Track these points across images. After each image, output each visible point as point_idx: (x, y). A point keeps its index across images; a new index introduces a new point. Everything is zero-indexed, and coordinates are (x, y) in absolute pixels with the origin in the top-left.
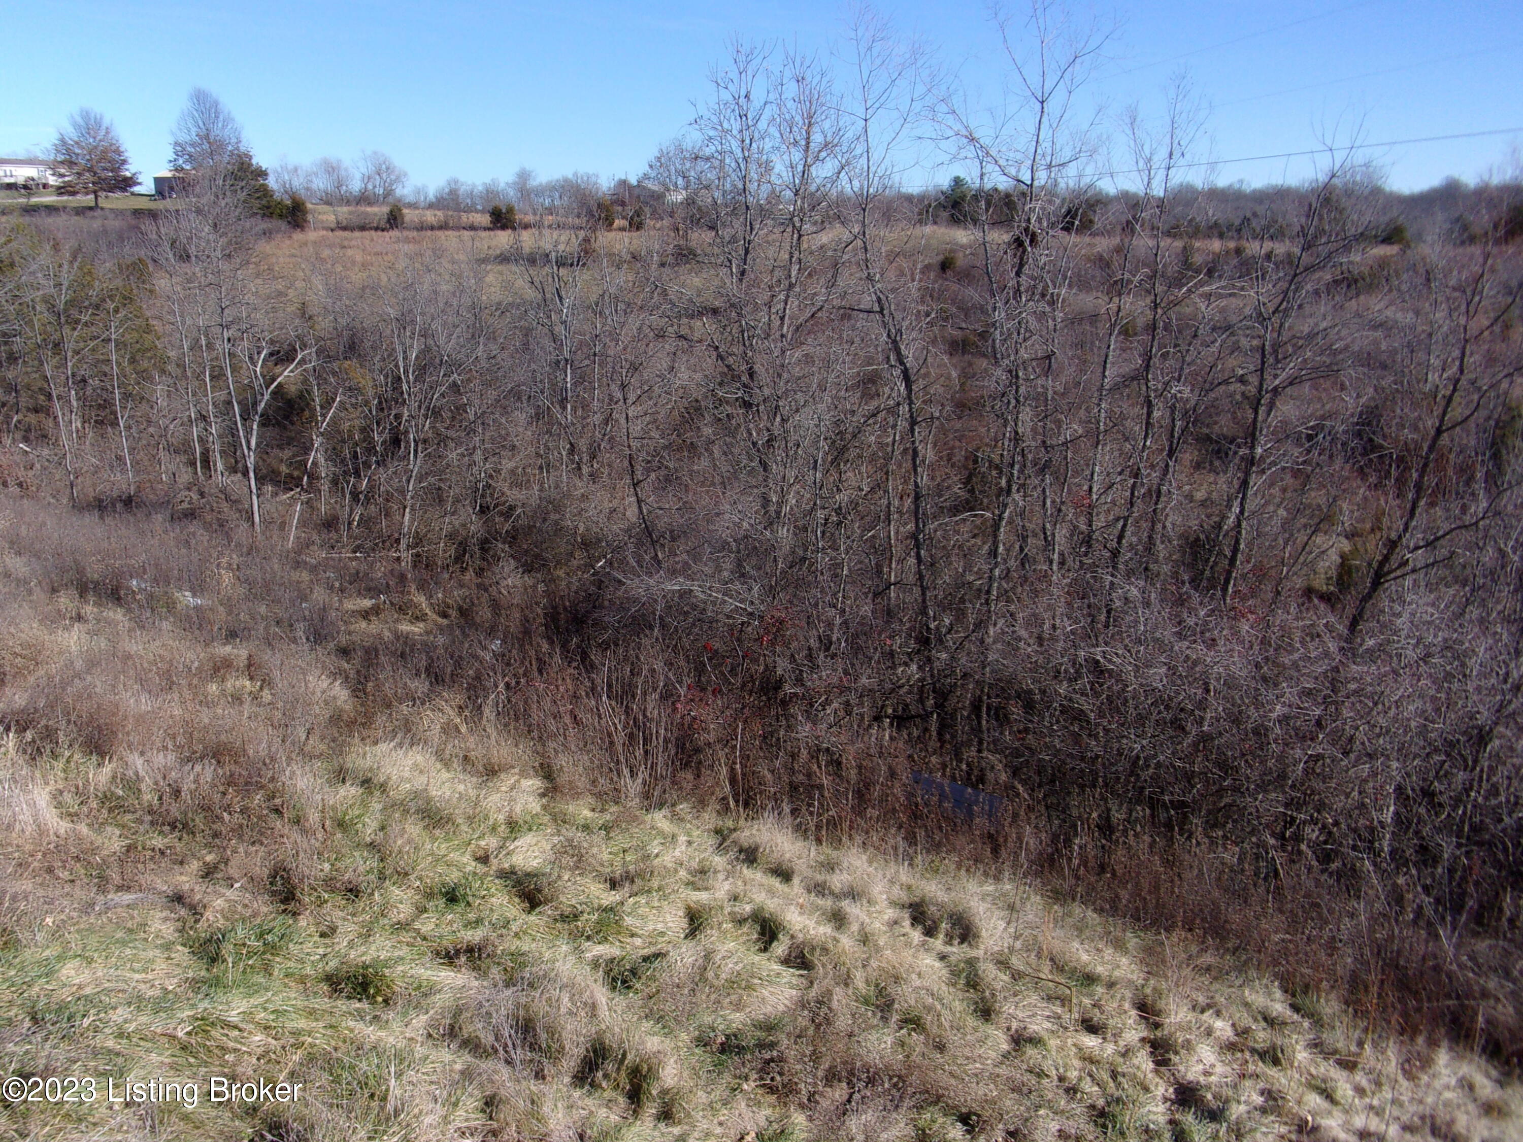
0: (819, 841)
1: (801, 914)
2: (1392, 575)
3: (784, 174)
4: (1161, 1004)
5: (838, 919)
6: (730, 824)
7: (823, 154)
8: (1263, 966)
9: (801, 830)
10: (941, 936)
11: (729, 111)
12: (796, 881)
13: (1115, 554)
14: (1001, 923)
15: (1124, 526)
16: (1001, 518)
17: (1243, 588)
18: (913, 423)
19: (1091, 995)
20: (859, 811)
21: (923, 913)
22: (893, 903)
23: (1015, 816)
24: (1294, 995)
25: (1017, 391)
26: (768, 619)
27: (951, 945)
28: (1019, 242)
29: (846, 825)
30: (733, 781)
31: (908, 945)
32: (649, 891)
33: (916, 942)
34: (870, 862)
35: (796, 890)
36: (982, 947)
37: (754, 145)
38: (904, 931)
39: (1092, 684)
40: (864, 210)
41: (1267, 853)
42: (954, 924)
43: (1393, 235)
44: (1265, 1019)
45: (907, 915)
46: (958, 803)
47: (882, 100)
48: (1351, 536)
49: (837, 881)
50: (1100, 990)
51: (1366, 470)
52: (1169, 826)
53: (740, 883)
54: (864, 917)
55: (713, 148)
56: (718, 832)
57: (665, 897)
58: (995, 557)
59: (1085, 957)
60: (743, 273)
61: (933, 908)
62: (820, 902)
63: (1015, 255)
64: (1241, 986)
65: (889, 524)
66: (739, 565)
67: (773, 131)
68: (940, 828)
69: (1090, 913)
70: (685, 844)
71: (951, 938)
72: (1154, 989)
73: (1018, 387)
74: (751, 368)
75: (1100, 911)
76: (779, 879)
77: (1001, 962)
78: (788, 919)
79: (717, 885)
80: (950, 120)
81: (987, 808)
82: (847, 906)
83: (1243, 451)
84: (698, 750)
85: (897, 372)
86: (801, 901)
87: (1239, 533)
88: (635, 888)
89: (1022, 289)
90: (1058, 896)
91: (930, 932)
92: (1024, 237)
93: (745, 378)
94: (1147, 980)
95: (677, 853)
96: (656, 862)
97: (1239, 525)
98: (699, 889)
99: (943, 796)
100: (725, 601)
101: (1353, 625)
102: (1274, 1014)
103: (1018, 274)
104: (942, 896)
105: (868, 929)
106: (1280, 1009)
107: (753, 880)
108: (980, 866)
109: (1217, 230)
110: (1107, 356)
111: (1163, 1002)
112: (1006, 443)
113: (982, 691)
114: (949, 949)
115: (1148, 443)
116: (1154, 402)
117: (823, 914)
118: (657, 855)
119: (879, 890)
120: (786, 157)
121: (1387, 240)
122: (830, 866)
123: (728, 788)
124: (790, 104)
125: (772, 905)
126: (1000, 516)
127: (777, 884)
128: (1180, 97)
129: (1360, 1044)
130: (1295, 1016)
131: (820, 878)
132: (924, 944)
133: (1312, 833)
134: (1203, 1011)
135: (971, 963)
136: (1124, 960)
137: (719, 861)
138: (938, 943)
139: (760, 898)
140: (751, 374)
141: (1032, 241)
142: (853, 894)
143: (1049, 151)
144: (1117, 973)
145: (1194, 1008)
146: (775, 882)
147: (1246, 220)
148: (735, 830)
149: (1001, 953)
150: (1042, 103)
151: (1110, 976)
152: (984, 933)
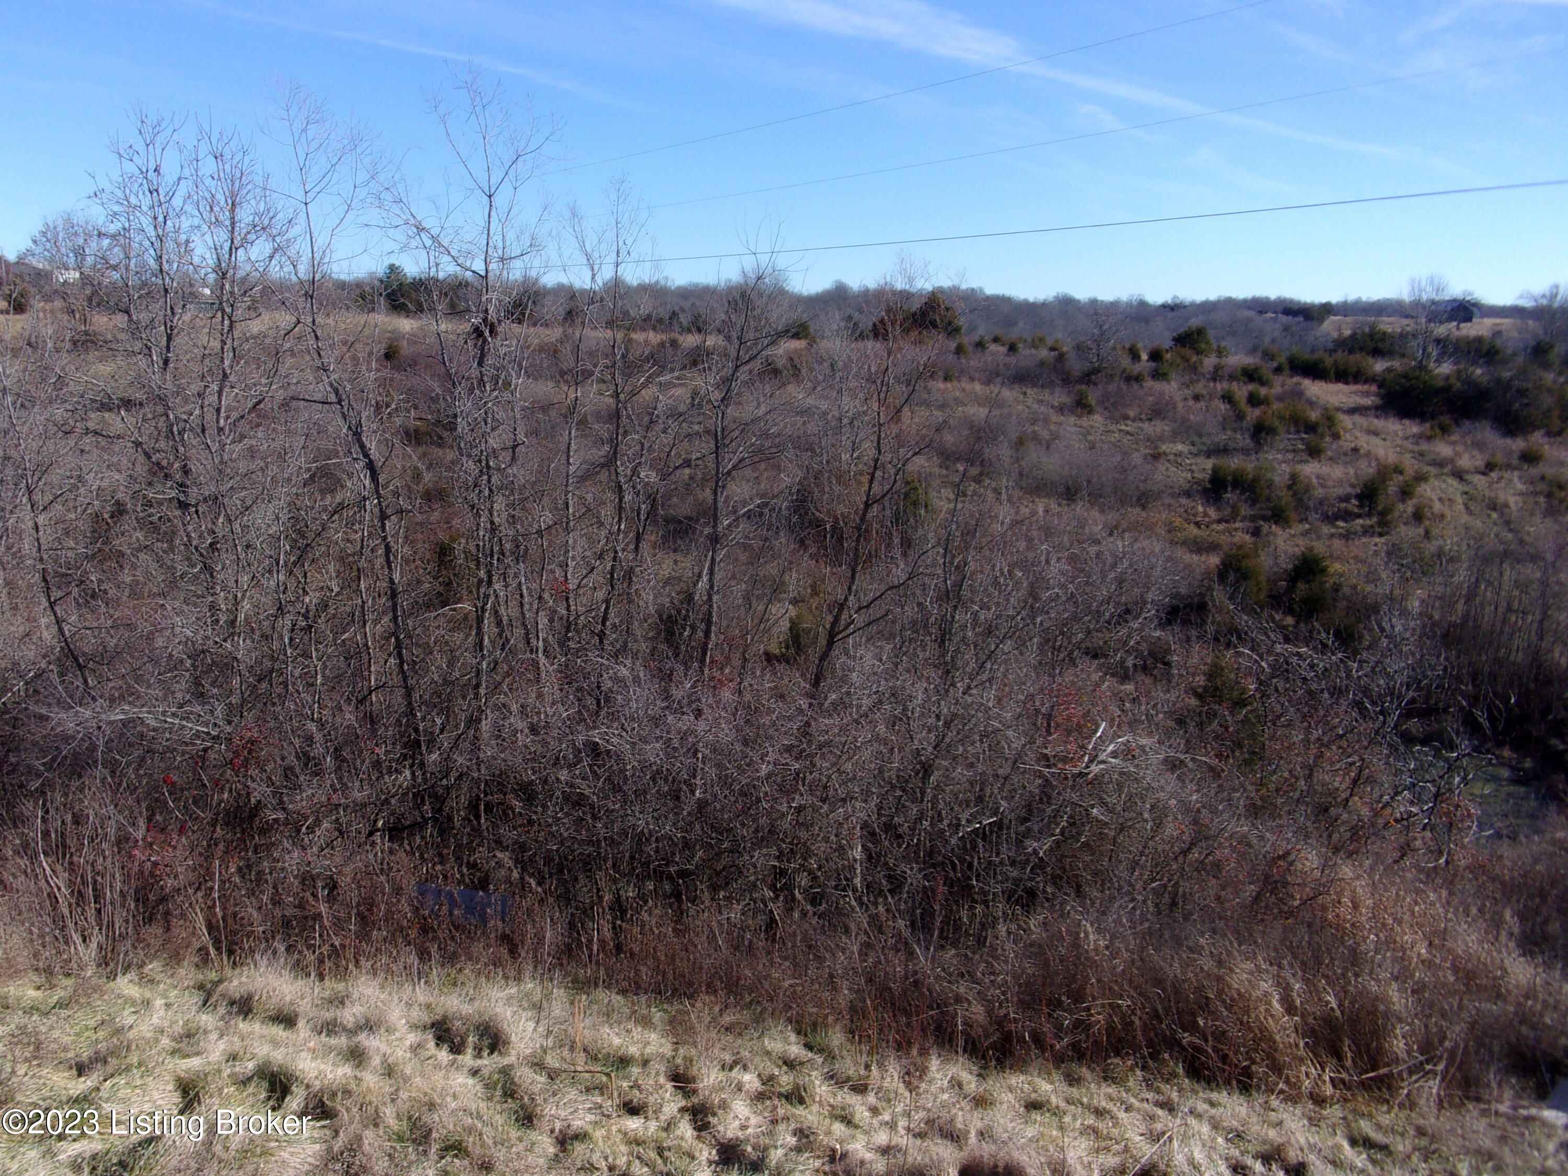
0: (321, 977)
1: (314, 1059)
2: (840, 636)
3: (208, 256)
4: (694, 1071)
5: (357, 1056)
6: (213, 975)
7: (252, 237)
8: (777, 1013)
9: (300, 969)
10: (469, 1051)
11: (136, 186)
12: (301, 1023)
13: (602, 636)
14: (530, 1023)
15: (607, 608)
16: (483, 610)
17: (718, 658)
18: (383, 517)
19: (627, 1078)
20: (364, 935)
21: (448, 1030)
22: (414, 1027)
23: (530, 911)
24: (806, 1035)
25: (489, 481)
26: (236, 741)
27: (481, 1057)
28: (478, 333)
29: (350, 954)
30: (210, 927)
31: (437, 1067)
32: (128, 1069)
33: (445, 1063)
34: (382, 987)
35: (302, 1035)
36: (513, 1052)
37: (169, 222)
38: (430, 1053)
39: (590, 766)
40: (312, 297)
41: (766, 906)
42: (482, 1036)
43: (799, 331)
44: (785, 1063)
45: (431, 1036)
46: (470, 910)
47: (323, 183)
48: (795, 602)
49: (349, 1015)
50: (635, 1070)
51: (807, 542)
52: (677, 895)
53: (236, 1039)
54: (384, 1048)
55: (120, 225)
56: (201, 987)
57: (149, 1072)
58: (481, 650)
59: (617, 1041)
60: (166, 362)
61: (458, 1023)
62: (333, 1041)
63: (475, 345)
64: (759, 1037)
65: (365, 625)
66: (197, 683)
67: (189, 208)
68: (453, 938)
69: (614, 996)
70: (164, 1007)
71: (481, 1050)
72: (685, 1058)
73: (490, 477)
74: (185, 466)
75: (623, 992)
76: (282, 1026)
77: (537, 1064)
78: (301, 1067)
79: (210, 1047)
80: (396, 209)
81: (499, 908)
82: (364, 1039)
83: (707, 531)
84: (163, 899)
85: (360, 465)
86: (312, 1044)
87: (711, 606)
88: (110, 1069)
89: (485, 379)
90: (581, 986)
91: (457, 1049)
92: (483, 328)
93: (178, 477)
94: (676, 1050)
95: (155, 1020)
96: (131, 1035)
97: (710, 599)
98: (188, 1056)
99: (453, 904)
100: (184, 727)
101: (817, 681)
102: (792, 1056)
103: (480, 364)
104: (467, 1009)
105: (390, 1061)
106: (797, 1051)
107: (252, 1033)
108: (500, 970)
109: (649, 322)
110: (569, 444)
111: (695, 1068)
112: (481, 533)
113: (479, 788)
114: (479, 1062)
115: (622, 527)
116: (625, 487)
117: (339, 1054)
118: (131, 1027)
119: (397, 1016)
120: (208, 238)
121: (796, 336)
122: (340, 1001)
123: (206, 938)
124: (208, 181)
125: (278, 1057)
126: (483, 608)
127: (281, 1033)
128: (621, 200)
129: (867, 1067)
130: (810, 1055)
131: (328, 1015)
132: (454, 1062)
133: (803, 880)
134: (731, 1069)
135: (505, 1071)
136: (653, 1035)
137: (207, 1019)
138: (467, 1059)
139: (263, 1051)
140: (186, 471)
141: (491, 332)
142: (369, 1026)
143: (500, 245)
144: (648, 1050)
145: (723, 1067)
146: (278, 1031)
147: (674, 314)
148: (221, 981)
149: (533, 1055)
150: (490, 196)
151: (642, 1055)
152: (514, 1038)
